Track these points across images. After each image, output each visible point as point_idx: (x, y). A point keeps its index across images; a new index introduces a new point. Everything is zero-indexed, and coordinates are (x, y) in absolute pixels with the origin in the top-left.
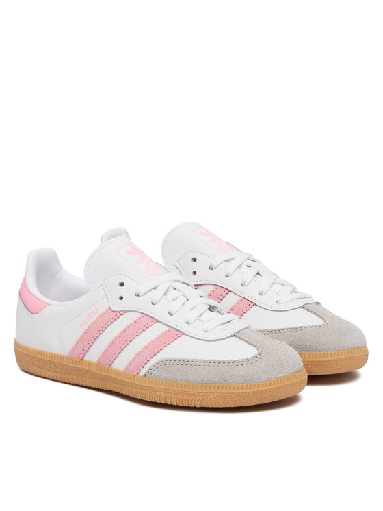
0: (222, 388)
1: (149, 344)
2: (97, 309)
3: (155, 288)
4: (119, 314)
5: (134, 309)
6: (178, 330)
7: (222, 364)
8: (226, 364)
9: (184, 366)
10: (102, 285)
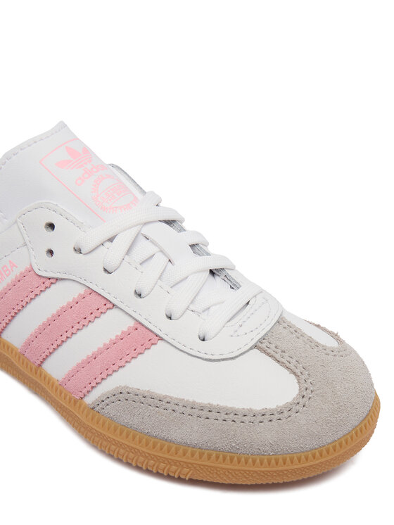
0: (232, 459)
1: (100, 352)
2: (13, 265)
3: (111, 240)
4: (48, 282)
5: (74, 278)
6: (151, 331)
7: (232, 416)
8: (241, 418)
9: (161, 410)
10: (16, 222)
